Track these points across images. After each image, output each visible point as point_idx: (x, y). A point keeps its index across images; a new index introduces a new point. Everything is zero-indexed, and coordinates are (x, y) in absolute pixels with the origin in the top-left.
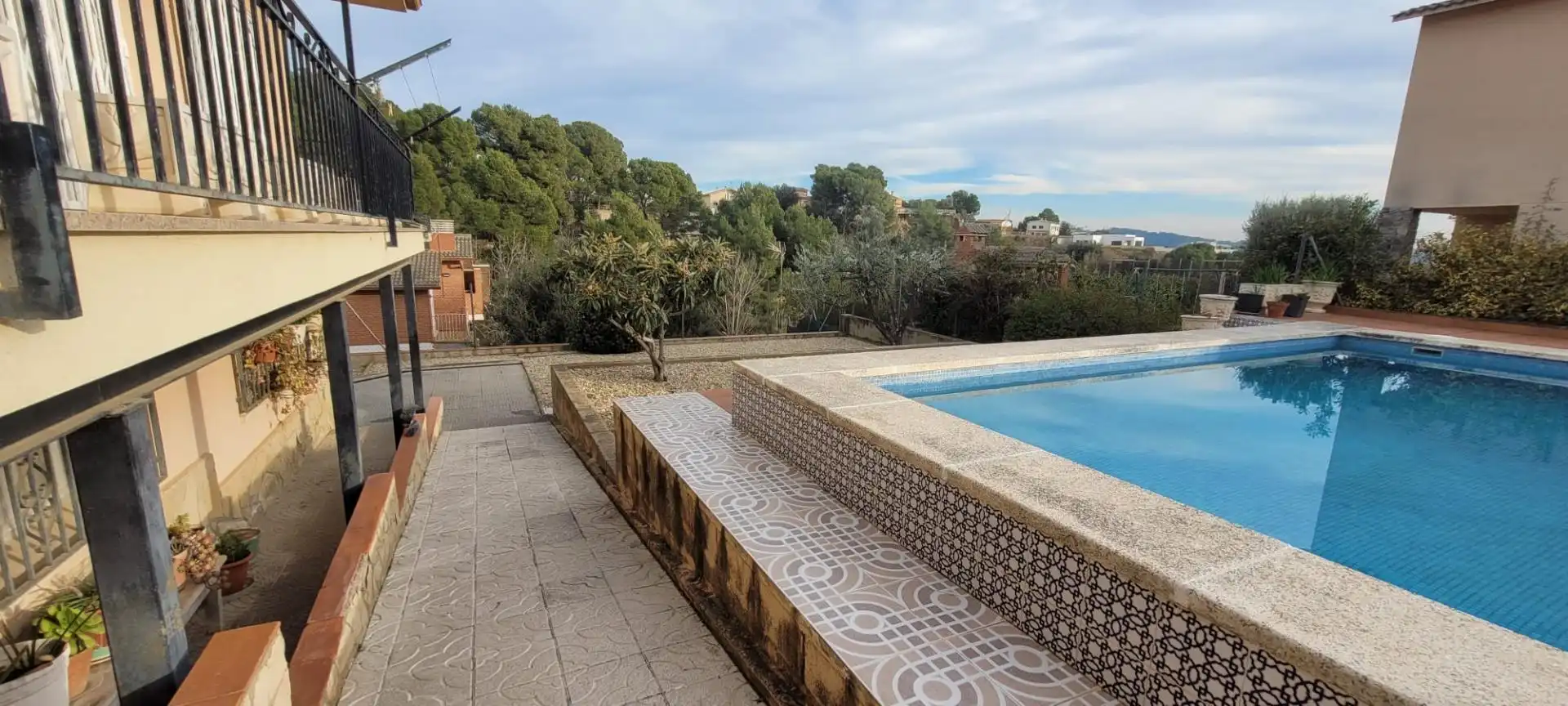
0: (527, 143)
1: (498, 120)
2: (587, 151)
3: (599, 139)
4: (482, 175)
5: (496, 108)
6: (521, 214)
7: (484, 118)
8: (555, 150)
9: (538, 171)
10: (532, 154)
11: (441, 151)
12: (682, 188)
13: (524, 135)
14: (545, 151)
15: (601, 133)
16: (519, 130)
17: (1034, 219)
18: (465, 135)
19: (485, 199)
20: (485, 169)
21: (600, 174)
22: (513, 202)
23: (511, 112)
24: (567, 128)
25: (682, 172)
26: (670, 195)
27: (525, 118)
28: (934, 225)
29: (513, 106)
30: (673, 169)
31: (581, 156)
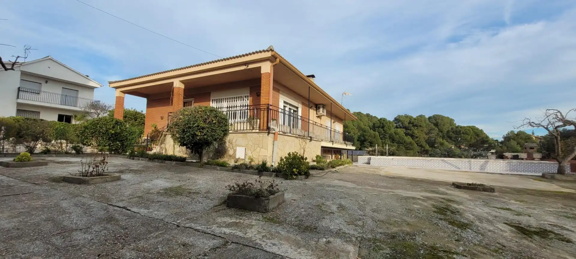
0: (411, 125)
1: (401, 119)
2: (436, 125)
3: (442, 120)
4: (393, 136)
5: (402, 116)
6: (404, 147)
7: (397, 120)
8: (421, 126)
9: (414, 133)
10: (412, 128)
11: (384, 130)
12: (478, 135)
13: (410, 123)
14: (417, 127)
15: (442, 118)
16: (408, 121)
18: (391, 125)
19: (393, 143)
20: (394, 134)
21: (442, 132)
22: (402, 143)
23: (406, 116)
24: (430, 118)
25: (478, 129)
26: (471, 138)
27: (411, 118)
29: (407, 114)
30: (473, 128)
31: (434, 127)
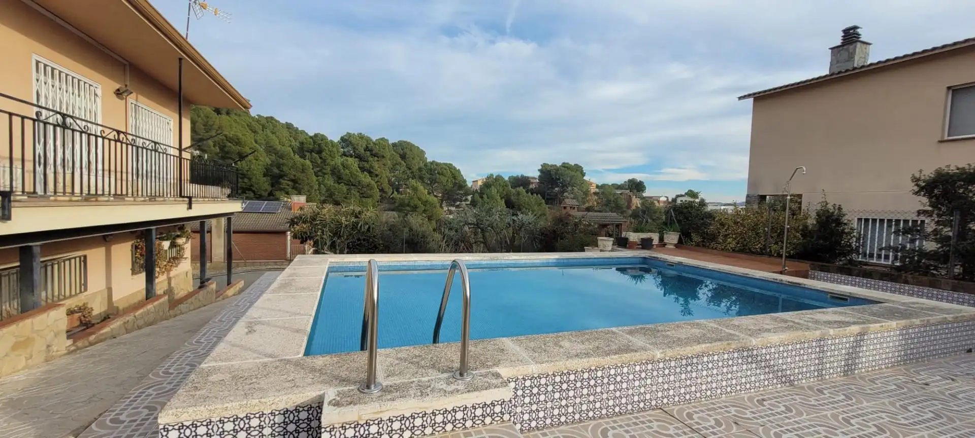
0: (368, 153)
1: (353, 141)
2: (403, 157)
3: (411, 150)
4: (339, 171)
5: (354, 134)
6: (358, 192)
7: (346, 140)
8: (383, 157)
9: (373, 168)
10: (370, 159)
11: (321, 158)
12: (455, 178)
13: (367, 149)
14: (378, 157)
15: (410, 146)
16: (364, 146)
17: (682, 196)
18: (335, 149)
19: (339, 183)
20: (341, 167)
21: (410, 169)
22: (354, 185)
23: (361, 137)
24: (394, 145)
25: (455, 168)
26: (447, 181)
27: (368, 140)
28: (613, 199)
29: (363, 133)
30: (450, 167)
31: (399, 159)
